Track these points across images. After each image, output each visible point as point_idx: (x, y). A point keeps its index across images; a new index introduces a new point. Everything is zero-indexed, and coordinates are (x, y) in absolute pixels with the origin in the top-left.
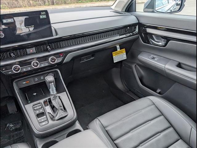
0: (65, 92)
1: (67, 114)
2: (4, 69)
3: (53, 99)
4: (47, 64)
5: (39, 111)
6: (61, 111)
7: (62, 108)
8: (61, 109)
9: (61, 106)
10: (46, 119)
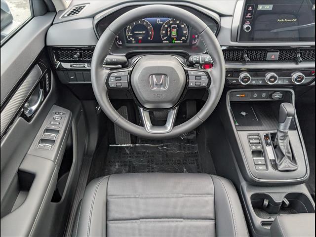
0: (296, 131)
1: (296, 168)
2: (229, 75)
3: (282, 138)
4: (286, 82)
5: (256, 147)
6: (287, 159)
7: (290, 155)
8: (288, 157)
9: (289, 153)
10: (264, 163)
